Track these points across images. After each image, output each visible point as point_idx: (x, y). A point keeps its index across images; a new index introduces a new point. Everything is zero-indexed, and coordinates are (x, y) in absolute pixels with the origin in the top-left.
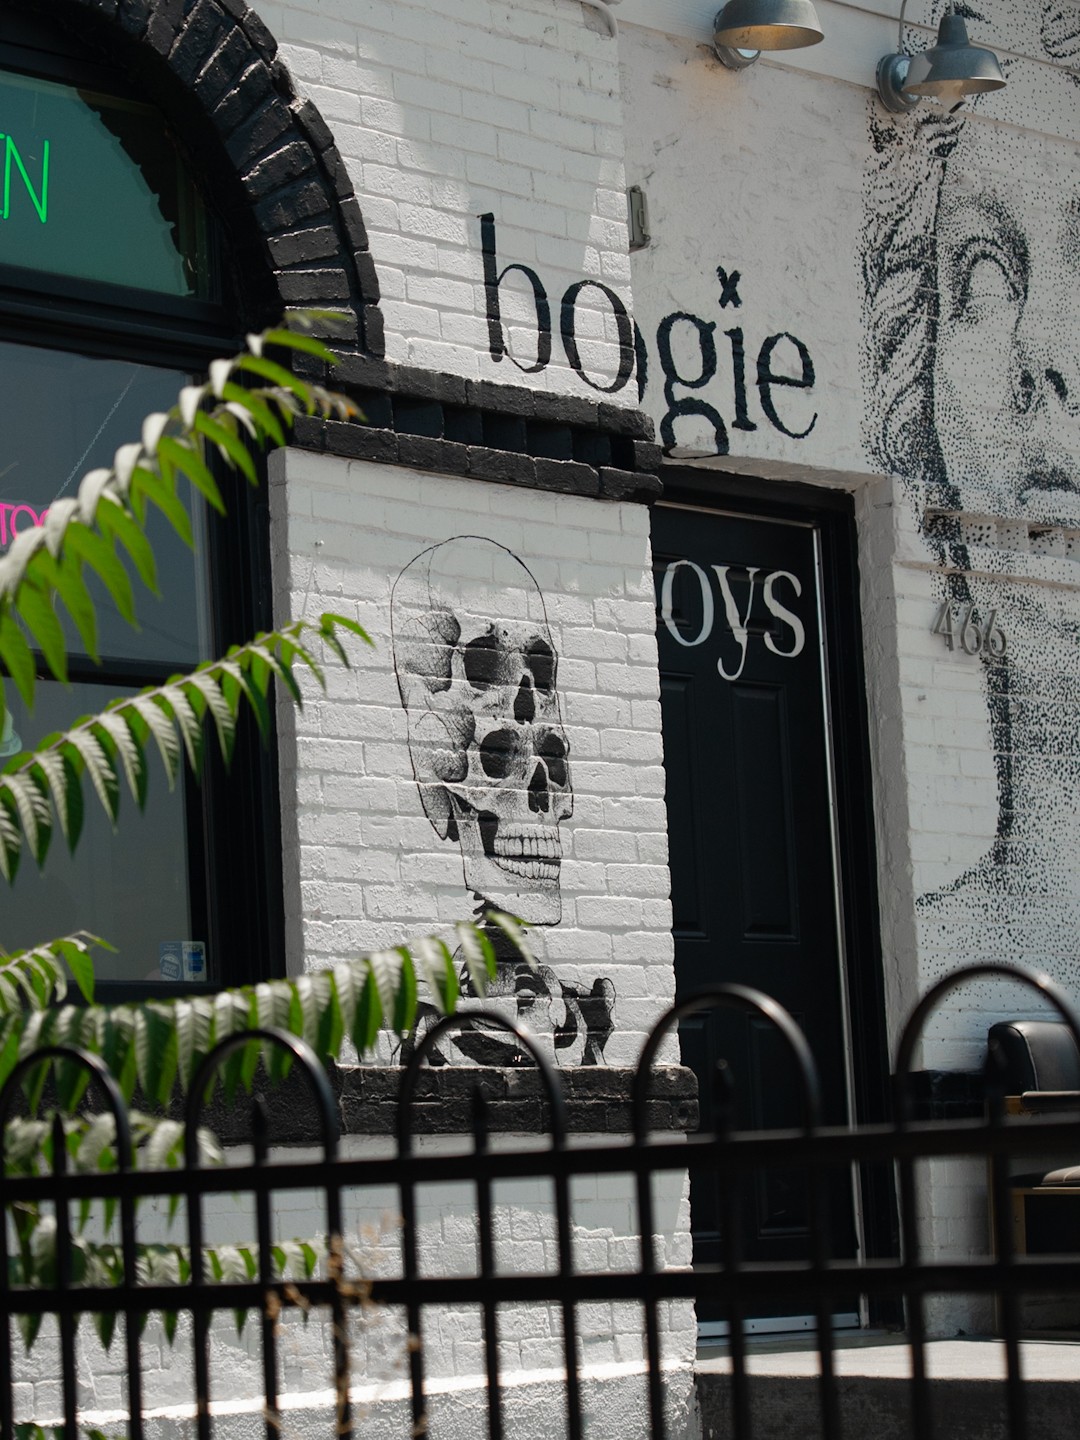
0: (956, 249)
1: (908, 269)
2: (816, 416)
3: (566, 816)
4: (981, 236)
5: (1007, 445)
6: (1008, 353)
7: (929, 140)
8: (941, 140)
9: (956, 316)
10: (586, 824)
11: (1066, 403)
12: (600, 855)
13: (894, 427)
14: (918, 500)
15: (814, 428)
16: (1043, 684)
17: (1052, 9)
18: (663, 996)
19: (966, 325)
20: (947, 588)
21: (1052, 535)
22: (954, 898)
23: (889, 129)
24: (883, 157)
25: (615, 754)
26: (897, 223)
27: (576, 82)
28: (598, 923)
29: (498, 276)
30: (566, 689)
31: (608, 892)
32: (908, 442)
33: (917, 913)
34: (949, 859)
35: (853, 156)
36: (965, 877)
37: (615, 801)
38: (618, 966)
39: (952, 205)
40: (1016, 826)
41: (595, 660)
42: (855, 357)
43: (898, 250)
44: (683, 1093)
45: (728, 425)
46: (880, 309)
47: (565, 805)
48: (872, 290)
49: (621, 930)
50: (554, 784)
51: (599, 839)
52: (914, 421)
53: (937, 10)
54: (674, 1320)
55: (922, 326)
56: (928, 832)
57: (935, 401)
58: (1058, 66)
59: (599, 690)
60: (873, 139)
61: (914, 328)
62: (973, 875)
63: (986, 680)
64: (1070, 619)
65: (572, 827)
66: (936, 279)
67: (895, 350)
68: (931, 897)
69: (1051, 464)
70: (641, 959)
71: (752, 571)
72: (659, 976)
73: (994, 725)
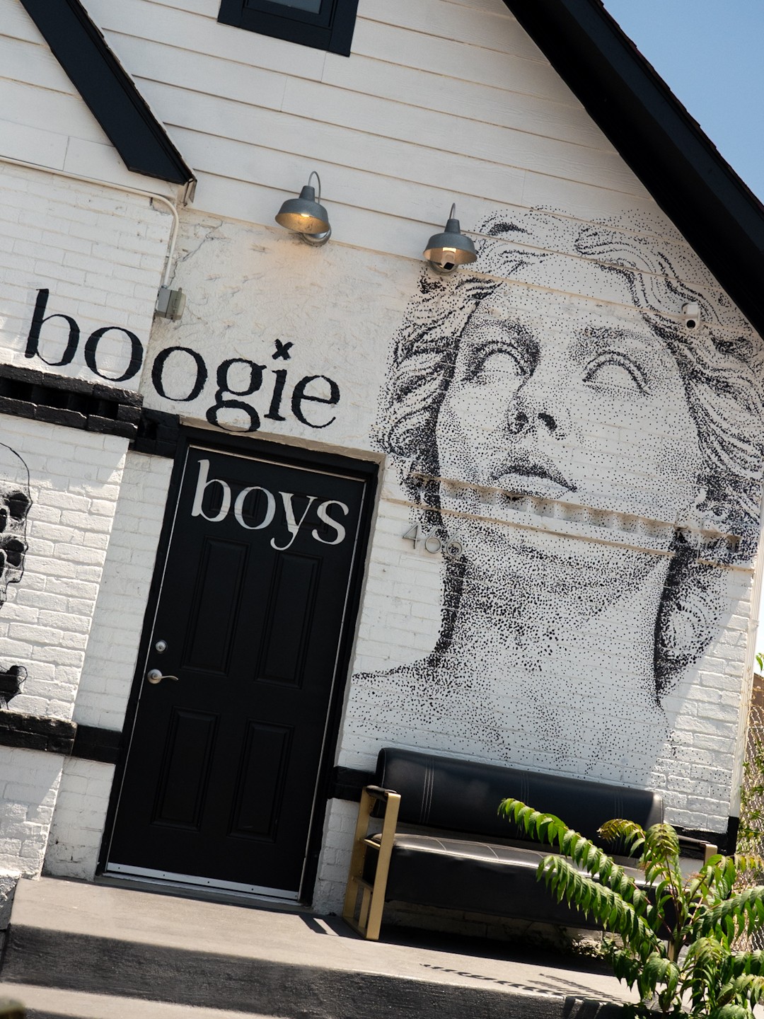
0: (476, 346)
1: (432, 353)
2: (334, 418)
3: (14, 581)
4: (500, 340)
5: (496, 449)
6: (508, 402)
7: (467, 290)
8: (479, 291)
9: (468, 379)
10: (29, 587)
11: (554, 432)
12: (36, 605)
13: (401, 429)
14: (403, 468)
15: (330, 425)
16: (496, 577)
17: (589, 230)
18: (67, 683)
19: (475, 385)
20: (424, 517)
21: (523, 499)
22: (386, 679)
23: (436, 283)
24: (427, 296)
25: (63, 556)
26: (430, 329)
27: (136, 234)
28: (24, 638)
29: (44, 319)
30: (33, 519)
31: (38, 624)
32: (409, 439)
33: (352, 682)
34: (389, 658)
35: (403, 294)
36: (399, 669)
37: (57, 580)
38: (33, 662)
39: (479, 323)
40: (452, 649)
41: (62, 509)
42: (375, 392)
43: (426, 342)
44: (60, 734)
45: (261, 416)
46: (402, 370)
47: (17, 576)
48: (399, 360)
49: (43, 645)
50: (10, 564)
51: (38, 596)
52: (418, 429)
53: (487, 226)
54: (23, 851)
55: (437, 382)
56: (373, 640)
57: (438, 421)
58: (588, 259)
59: (61, 523)
60: (421, 286)
61: (430, 383)
62: (407, 669)
63: (446, 568)
64: (528, 545)
65: (18, 588)
66: (455, 359)
67: (410, 392)
68: (366, 676)
69: (532, 462)
70: (54, 661)
71: (312, 499)
72: (65, 672)
73: (447, 593)
